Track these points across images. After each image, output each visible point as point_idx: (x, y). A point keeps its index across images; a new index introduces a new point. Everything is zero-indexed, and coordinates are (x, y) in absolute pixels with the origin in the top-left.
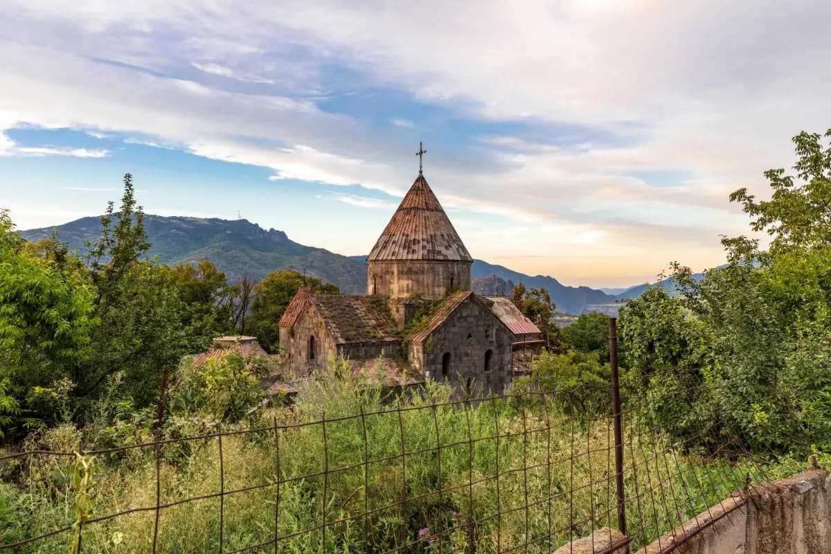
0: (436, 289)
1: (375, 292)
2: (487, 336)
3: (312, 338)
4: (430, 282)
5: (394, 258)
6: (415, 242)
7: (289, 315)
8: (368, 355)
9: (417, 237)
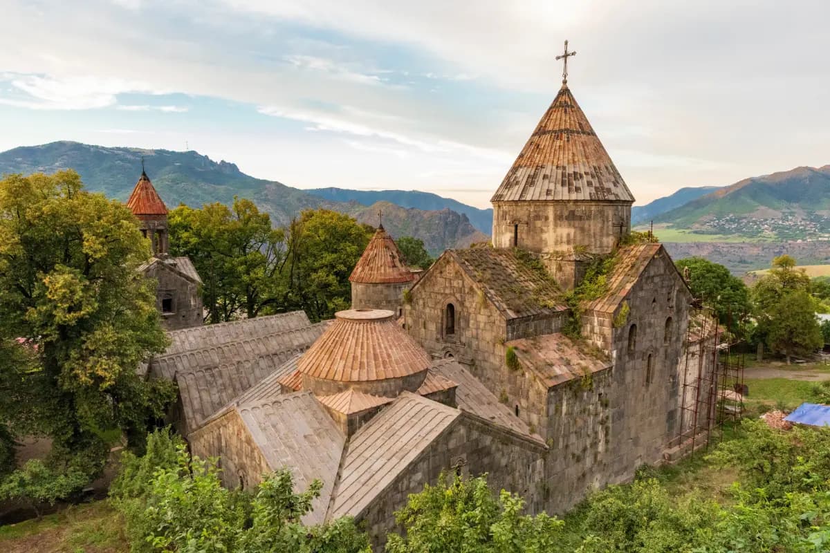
0: (605, 239)
1: (516, 244)
2: (669, 300)
3: (451, 307)
4: (598, 230)
5: (550, 198)
6: (577, 176)
7: (367, 268)
8: (538, 332)
9: (577, 170)
